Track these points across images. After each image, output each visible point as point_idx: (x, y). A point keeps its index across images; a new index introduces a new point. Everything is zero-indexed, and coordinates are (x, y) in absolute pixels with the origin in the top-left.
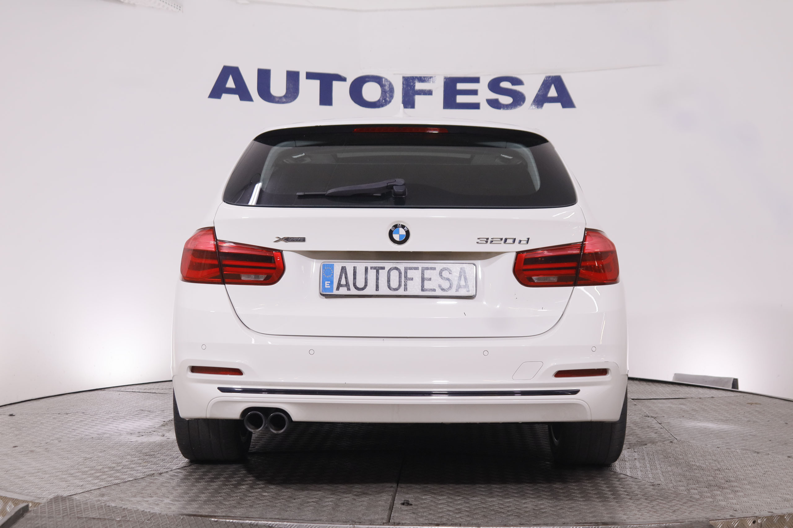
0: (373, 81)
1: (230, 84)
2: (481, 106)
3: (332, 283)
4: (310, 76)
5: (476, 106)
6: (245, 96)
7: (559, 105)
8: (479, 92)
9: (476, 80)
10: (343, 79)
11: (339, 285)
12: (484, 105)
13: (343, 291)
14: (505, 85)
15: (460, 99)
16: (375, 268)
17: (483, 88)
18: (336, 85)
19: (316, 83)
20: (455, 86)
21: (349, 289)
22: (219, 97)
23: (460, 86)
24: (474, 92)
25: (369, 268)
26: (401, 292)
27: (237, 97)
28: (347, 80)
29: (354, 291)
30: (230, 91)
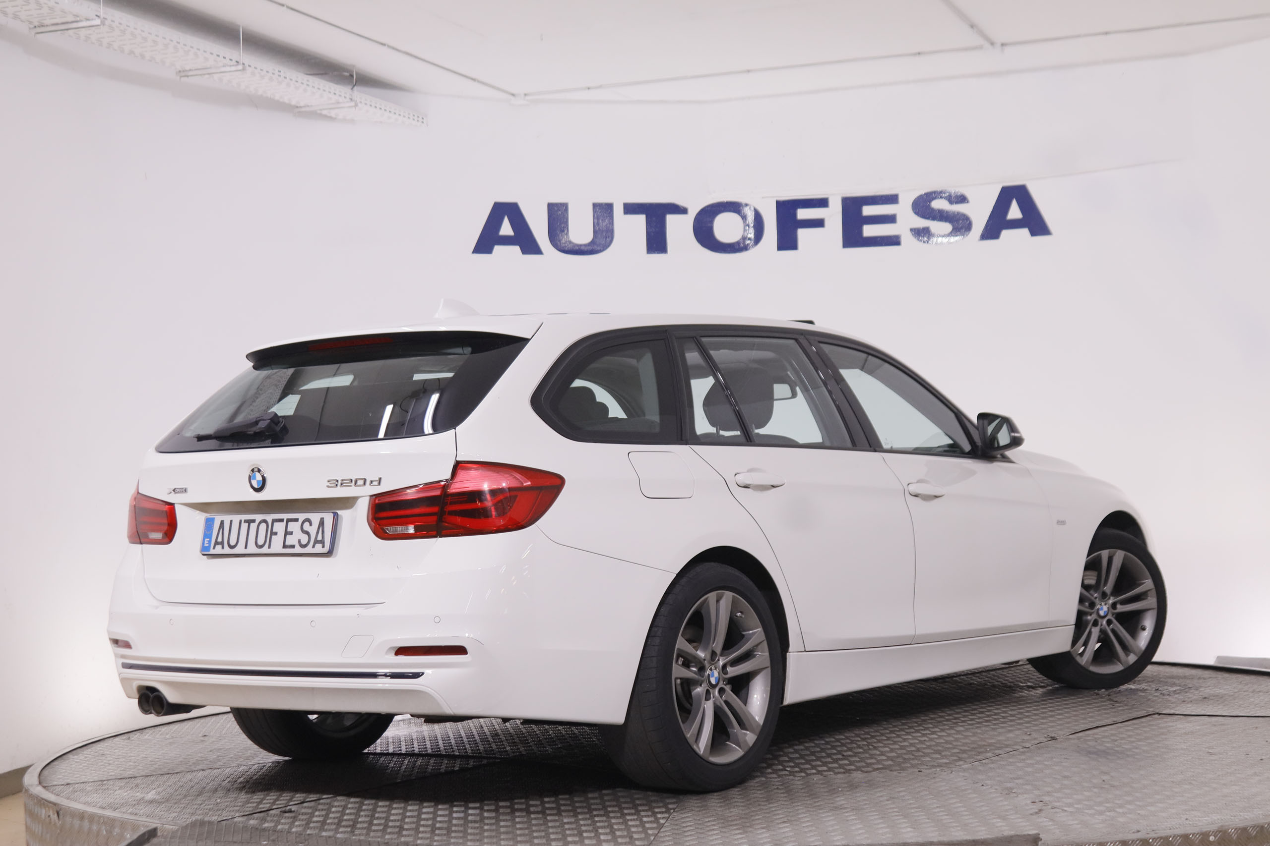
0: (730, 211)
1: (506, 229)
2: (903, 240)
3: (210, 542)
4: (631, 209)
5: (894, 241)
6: (529, 246)
7: (1025, 232)
8: (898, 218)
9: (892, 199)
10: (683, 211)
11: (217, 543)
12: (907, 239)
13: (218, 550)
14: (938, 204)
15: (869, 231)
16: (246, 521)
17: (903, 211)
18: (671, 220)
19: (641, 219)
20: (860, 211)
21: (223, 548)
22: (489, 251)
23: (868, 211)
24: (890, 219)
25: (243, 521)
26: (265, 550)
27: (517, 248)
28: (689, 211)
29: (227, 550)
30: (506, 241)
